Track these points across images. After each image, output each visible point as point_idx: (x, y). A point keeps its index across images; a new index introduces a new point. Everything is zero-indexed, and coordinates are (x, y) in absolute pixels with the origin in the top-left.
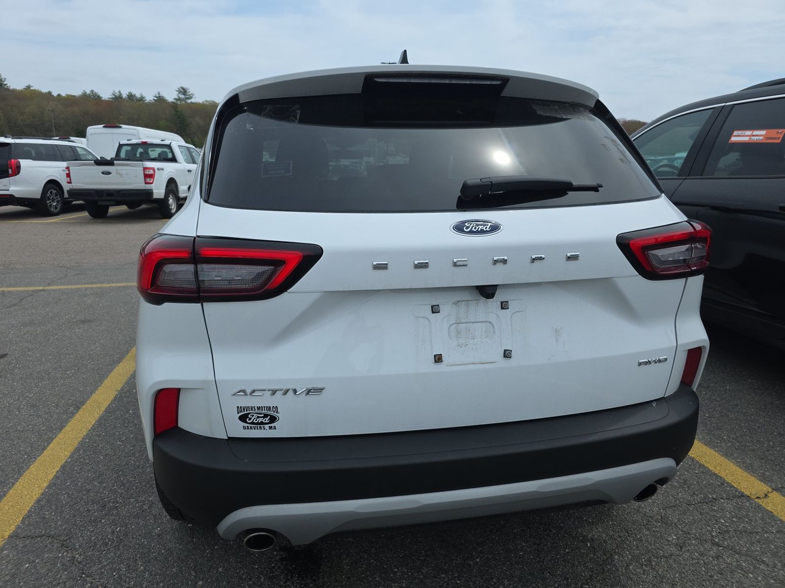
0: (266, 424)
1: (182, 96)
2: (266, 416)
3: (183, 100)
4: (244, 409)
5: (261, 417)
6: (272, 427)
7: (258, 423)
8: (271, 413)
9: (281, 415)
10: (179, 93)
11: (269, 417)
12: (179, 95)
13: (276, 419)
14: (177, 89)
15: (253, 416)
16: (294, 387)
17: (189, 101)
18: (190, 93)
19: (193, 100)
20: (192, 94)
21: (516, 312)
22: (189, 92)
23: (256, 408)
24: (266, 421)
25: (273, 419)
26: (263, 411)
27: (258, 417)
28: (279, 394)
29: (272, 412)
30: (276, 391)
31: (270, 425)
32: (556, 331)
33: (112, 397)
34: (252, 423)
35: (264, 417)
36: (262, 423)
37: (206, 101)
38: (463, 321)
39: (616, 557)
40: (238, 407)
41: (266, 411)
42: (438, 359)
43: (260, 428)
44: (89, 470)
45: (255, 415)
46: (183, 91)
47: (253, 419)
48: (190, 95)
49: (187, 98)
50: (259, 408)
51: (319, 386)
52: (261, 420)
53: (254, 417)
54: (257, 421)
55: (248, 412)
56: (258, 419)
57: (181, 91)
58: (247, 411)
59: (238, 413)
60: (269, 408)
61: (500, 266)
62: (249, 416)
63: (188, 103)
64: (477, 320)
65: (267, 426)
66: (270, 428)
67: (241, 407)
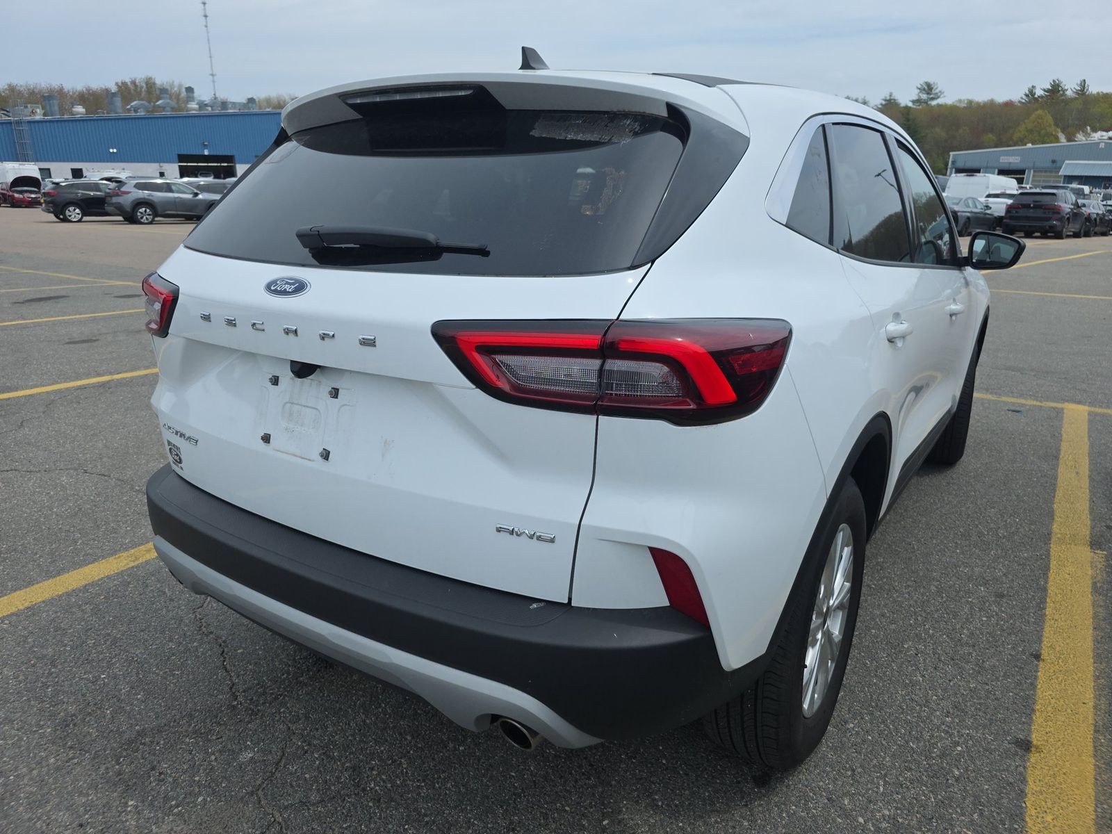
1: (924, 96)
3: (926, 102)
10: (920, 92)
12: (920, 95)
14: (919, 86)
16: (184, 432)
17: (934, 103)
18: (937, 91)
19: (940, 101)
20: (940, 92)
21: (345, 405)
22: (936, 89)
32: (386, 442)
37: (960, 101)
38: (296, 402)
42: (266, 439)
46: (928, 88)
48: (937, 93)
49: (933, 99)
57: (924, 89)
61: (291, 336)
63: (932, 107)
64: (307, 404)
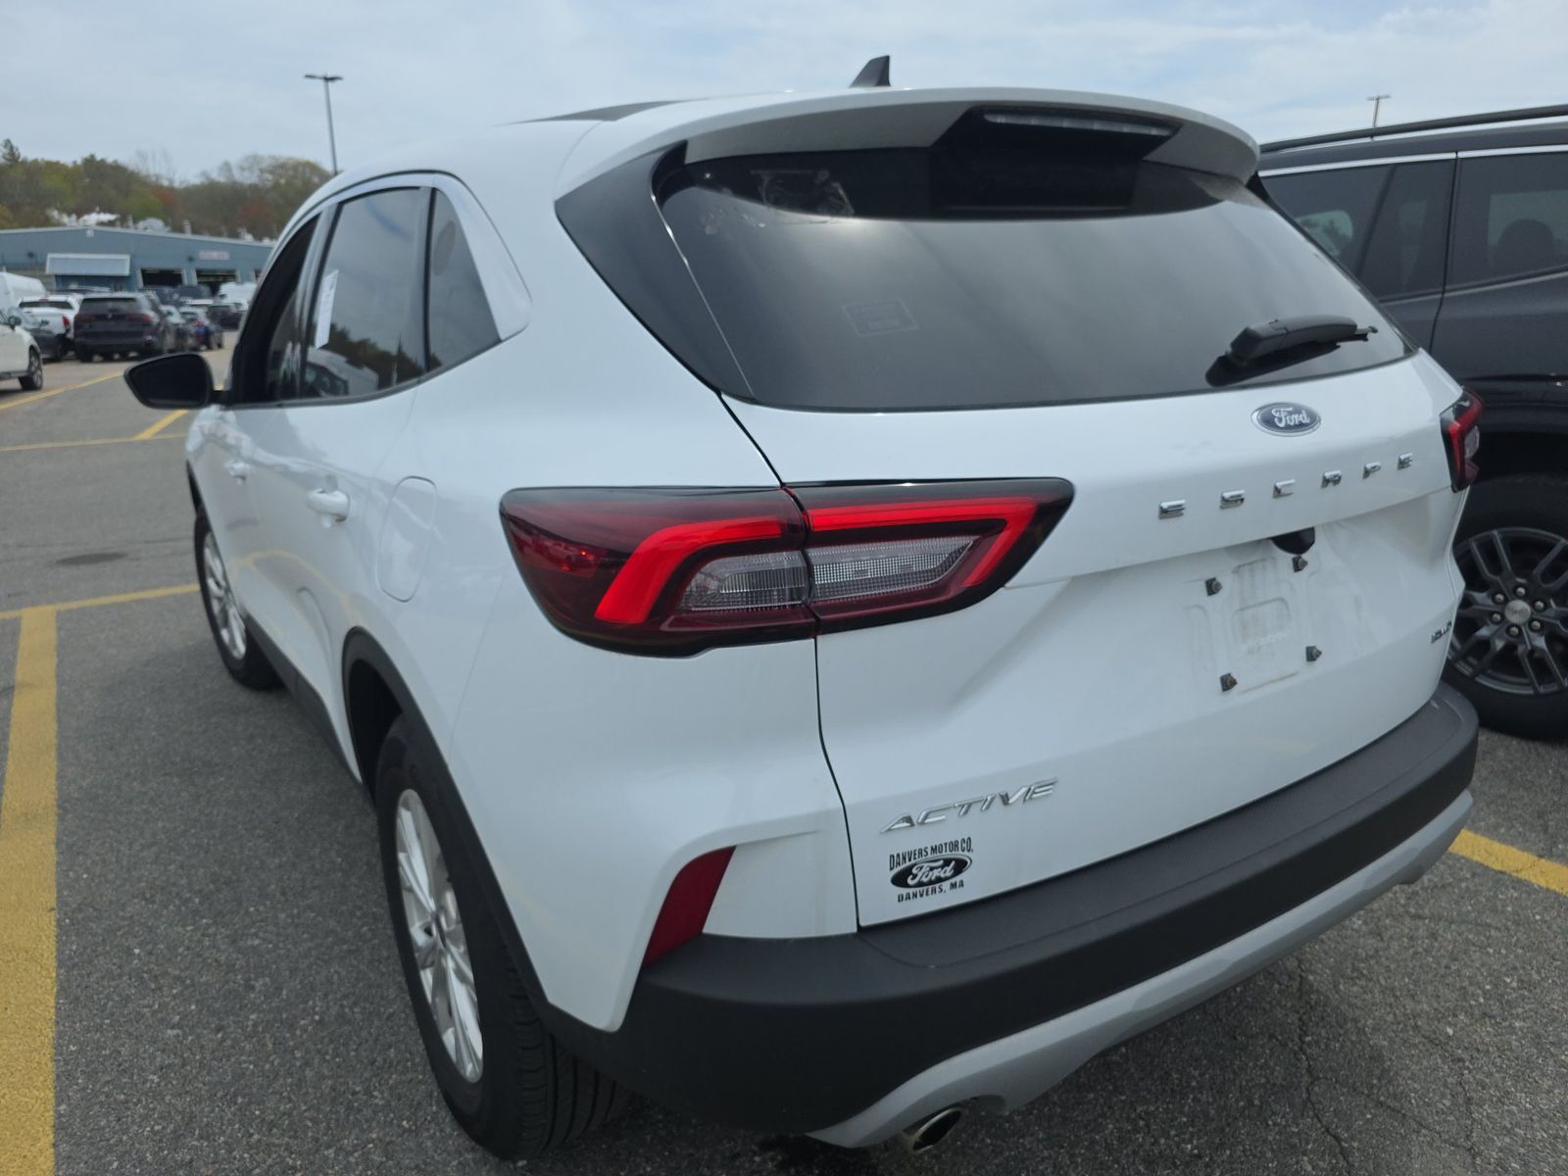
0: (947, 879)
2: (947, 862)
4: (904, 858)
5: (937, 868)
6: (956, 884)
7: (931, 882)
8: (959, 854)
9: (974, 857)
11: (953, 863)
13: (966, 863)
15: (921, 868)
16: (1002, 790)
23: (929, 851)
24: (948, 874)
25: (960, 866)
26: (944, 853)
27: (932, 869)
28: (975, 809)
29: (960, 852)
30: (970, 805)
31: (953, 880)
33: (51, 930)
34: (920, 884)
35: (942, 867)
36: (939, 880)
39: (1311, 978)
40: (892, 856)
41: (948, 852)
42: (1228, 683)
43: (934, 891)
44: (145, 1118)
45: (926, 865)
47: (922, 875)
50: (934, 850)
51: (1047, 777)
52: (936, 873)
53: (923, 870)
54: (928, 879)
55: (913, 862)
56: (931, 873)
58: (910, 860)
59: (891, 869)
60: (954, 845)
62: (914, 871)
65: (946, 885)
66: (953, 886)
67: (898, 855)
